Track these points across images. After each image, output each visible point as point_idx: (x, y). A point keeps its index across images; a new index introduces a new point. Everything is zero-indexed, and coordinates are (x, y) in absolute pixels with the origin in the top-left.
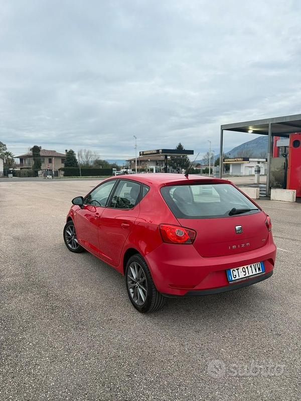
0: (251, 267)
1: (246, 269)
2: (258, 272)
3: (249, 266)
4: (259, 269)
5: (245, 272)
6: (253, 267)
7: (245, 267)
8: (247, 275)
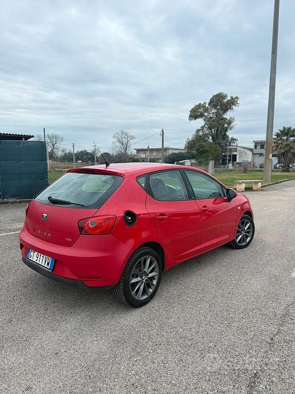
0: (43, 257)
1: (39, 257)
2: (46, 266)
3: (42, 255)
4: (48, 264)
5: (37, 258)
6: (44, 257)
7: (39, 254)
8: (38, 262)
